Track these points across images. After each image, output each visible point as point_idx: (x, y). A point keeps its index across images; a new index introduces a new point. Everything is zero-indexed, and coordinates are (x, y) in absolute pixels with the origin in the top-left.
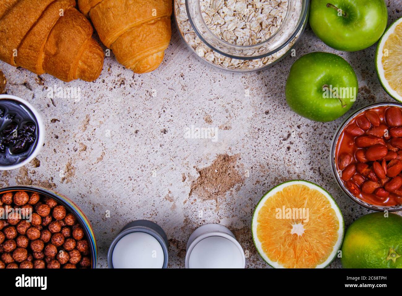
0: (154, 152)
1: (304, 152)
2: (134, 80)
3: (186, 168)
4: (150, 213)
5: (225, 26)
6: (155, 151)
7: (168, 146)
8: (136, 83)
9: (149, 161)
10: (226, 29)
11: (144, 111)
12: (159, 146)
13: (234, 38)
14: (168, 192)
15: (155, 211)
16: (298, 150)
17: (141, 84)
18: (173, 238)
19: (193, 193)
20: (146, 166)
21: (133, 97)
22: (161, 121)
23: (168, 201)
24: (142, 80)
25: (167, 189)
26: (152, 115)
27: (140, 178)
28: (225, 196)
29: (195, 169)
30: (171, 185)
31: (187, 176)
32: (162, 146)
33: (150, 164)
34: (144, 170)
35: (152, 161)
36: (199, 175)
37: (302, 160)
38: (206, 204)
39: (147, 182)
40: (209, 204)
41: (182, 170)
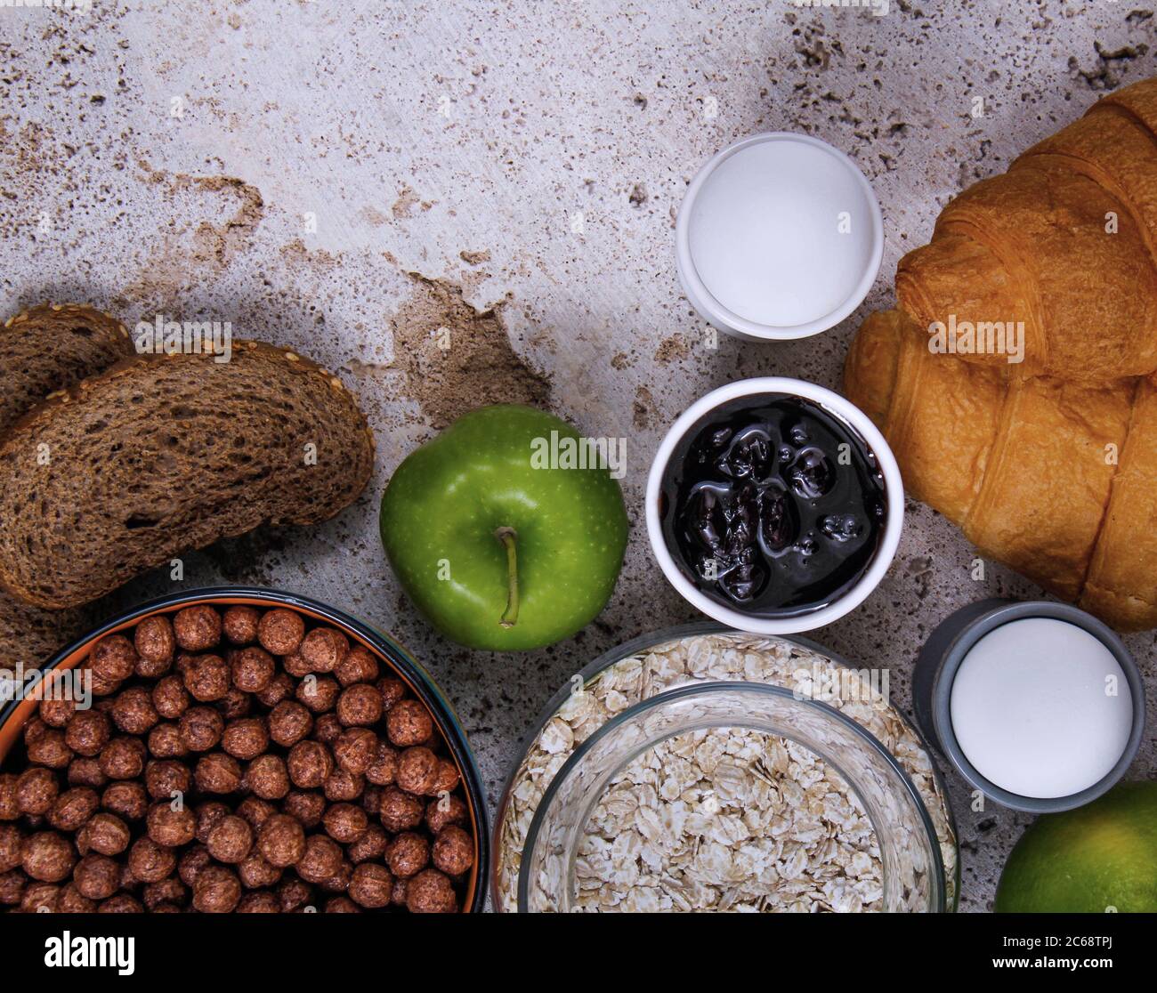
0: (567, 158)
1: (547, 678)
2: (821, 101)
3: (510, 268)
4: (356, 134)
6: (573, 163)
7: (588, 208)
8: (811, 107)
9: (537, 140)
11: (710, 129)
12: (588, 177)
14: (428, 202)
15: (362, 154)
16: (555, 659)
17: (805, 123)
18: (265, 212)
19: (420, 286)
20: (519, 129)
21: (762, 95)
22: (672, 186)
23: (394, 200)
24: (817, 128)
25: (438, 196)
26: (697, 159)
27: (481, 106)
28: (404, 398)
29: (503, 298)
30: (453, 213)
31: (479, 268)
32: (587, 188)
33: (526, 143)
34: (507, 122)
35: (538, 151)
36: (482, 310)
37: (517, 673)
38: (379, 332)
39: (467, 131)
40: (379, 341)
41: (502, 251)
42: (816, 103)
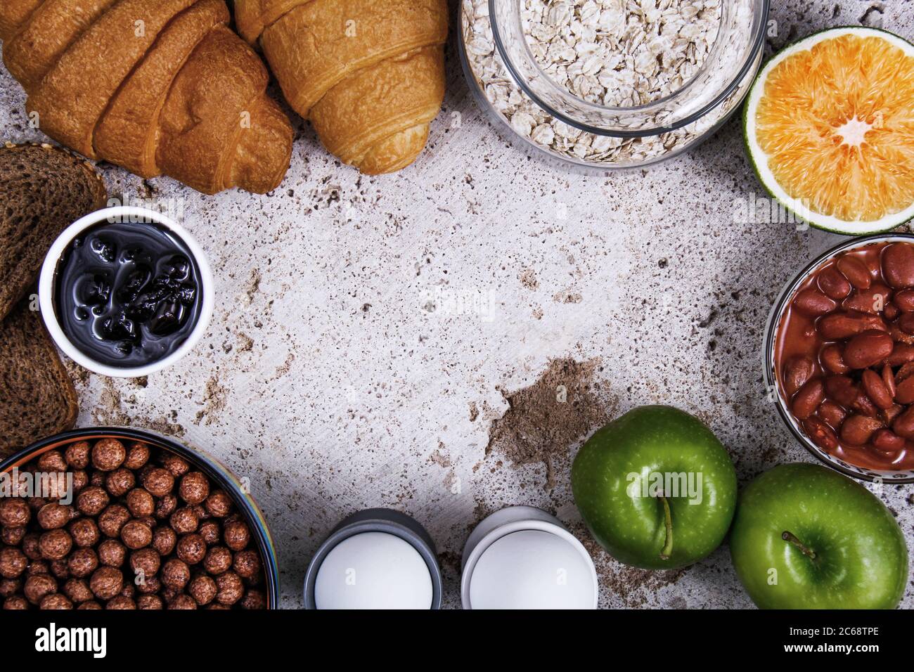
0: (405, 354)
1: (747, 353)
2: (360, 190)
3: (480, 389)
4: (396, 494)
5: (579, 63)
6: (409, 350)
7: (438, 339)
8: (365, 196)
9: (395, 375)
10: (579, 72)
11: (382, 261)
12: (417, 339)
13: (599, 91)
14: (438, 444)
15: (409, 489)
16: (734, 348)
17: (375, 199)
18: (450, 551)
19: (493, 447)
20: (388, 387)
21: (358, 228)
22: (420, 285)
23: (438, 466)
24: (378, 191)
25: (434, 438)
26: (402, 269)
27: (375, 413)
28: (568, 455)
29: (499, 392)
30: (445, 428)
31: (480, 409)
32: (424, 340)
33: (397, 382)
34: (383, 395)
35: (401, 374)
36: (507, 406)
37: (745, 372)
38: (525, 473)
39: (391, 421)
40: (531, 472)
41: (468, 395)
42: (362, 193)
